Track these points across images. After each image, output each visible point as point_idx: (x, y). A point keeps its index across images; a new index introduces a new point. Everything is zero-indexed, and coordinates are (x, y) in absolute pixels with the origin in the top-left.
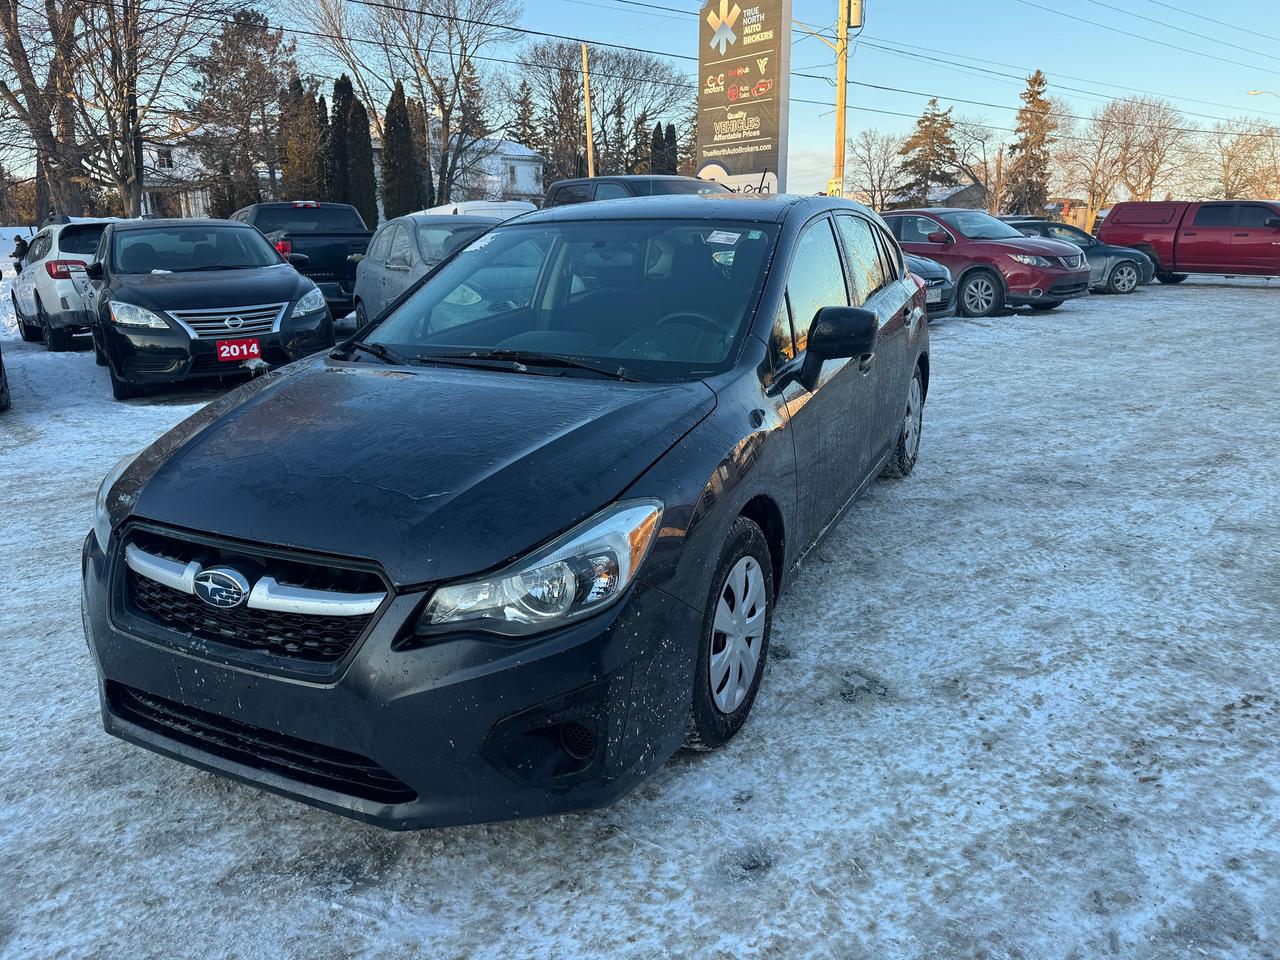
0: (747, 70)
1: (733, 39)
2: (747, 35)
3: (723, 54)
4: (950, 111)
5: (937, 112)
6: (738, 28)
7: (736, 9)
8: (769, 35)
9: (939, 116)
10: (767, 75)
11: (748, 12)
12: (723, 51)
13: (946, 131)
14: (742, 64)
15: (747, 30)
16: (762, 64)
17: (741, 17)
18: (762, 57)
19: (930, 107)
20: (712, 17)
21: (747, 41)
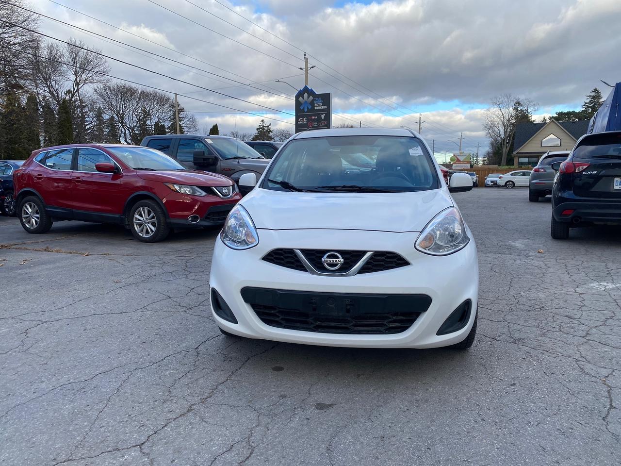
0: (316, 117)
1: (310, 107)
2: (316, 106)
3: (306, 111)
4: (270, 125)
5: (264, 125)
6: (312, 103)
7: (311, 98)
8: (326, 107)
9: (265, 127)
10: (324, 120)
11: (317, 99)
12: (306, 110)
13: (269, 134)
14: (315, 115)
15: (316, 105)
16: (323, 116)
17: (313, 100)
18: (323, 114)
19: (262, 123)
20: (301, 99)
21: (315, 108)
